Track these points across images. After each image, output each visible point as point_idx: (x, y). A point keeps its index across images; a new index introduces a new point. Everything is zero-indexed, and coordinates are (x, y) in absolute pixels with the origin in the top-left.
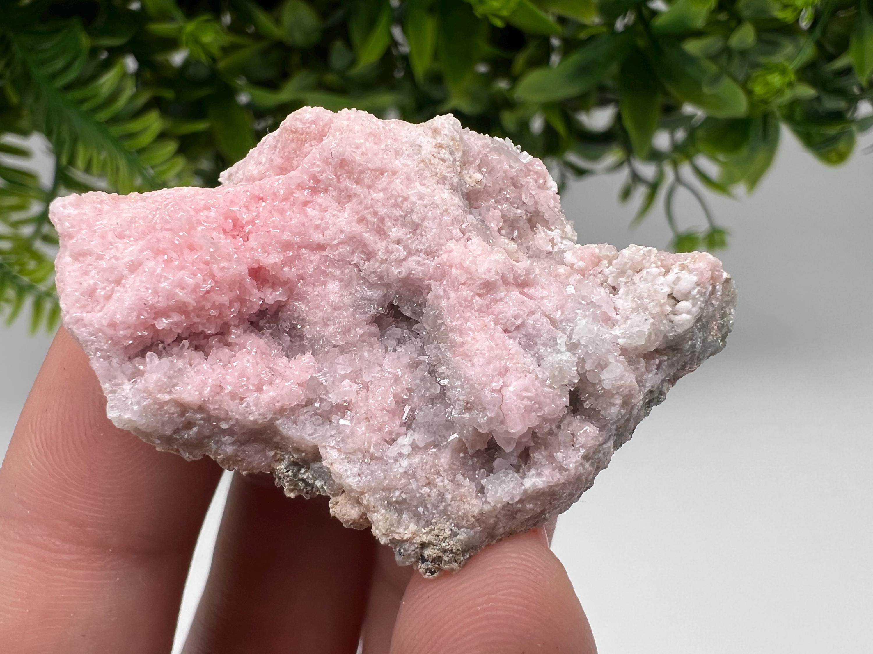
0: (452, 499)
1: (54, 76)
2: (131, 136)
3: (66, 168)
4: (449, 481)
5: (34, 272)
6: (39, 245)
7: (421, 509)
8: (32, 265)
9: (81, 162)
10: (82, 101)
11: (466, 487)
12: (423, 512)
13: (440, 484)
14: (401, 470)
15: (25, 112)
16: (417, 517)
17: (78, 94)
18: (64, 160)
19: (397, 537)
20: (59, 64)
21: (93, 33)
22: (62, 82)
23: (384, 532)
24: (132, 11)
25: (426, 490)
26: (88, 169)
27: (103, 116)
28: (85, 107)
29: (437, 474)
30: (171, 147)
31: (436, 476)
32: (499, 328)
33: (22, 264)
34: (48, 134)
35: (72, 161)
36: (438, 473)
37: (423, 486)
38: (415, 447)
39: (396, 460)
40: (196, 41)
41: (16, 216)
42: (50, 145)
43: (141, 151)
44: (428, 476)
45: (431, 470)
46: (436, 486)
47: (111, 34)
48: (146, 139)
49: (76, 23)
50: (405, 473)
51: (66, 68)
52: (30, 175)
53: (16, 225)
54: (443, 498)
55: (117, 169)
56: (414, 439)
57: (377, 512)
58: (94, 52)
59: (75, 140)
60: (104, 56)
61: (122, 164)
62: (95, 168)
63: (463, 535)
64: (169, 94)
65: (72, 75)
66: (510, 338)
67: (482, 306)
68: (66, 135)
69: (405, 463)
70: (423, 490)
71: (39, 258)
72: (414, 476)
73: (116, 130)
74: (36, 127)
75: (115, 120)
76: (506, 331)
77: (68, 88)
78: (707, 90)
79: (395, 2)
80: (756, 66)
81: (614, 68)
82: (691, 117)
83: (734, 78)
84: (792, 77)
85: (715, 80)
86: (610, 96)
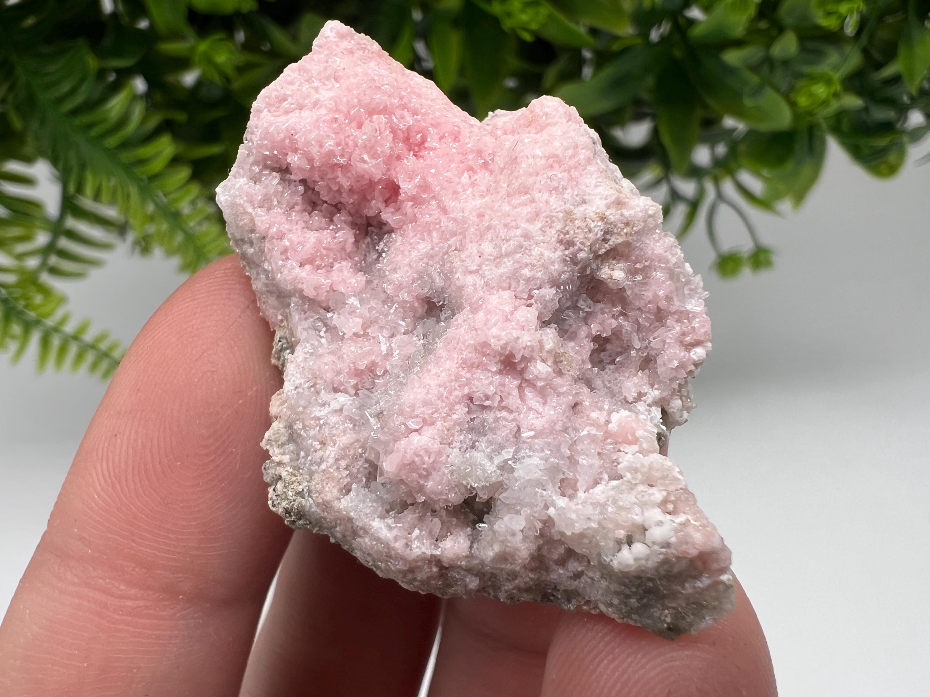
1: (60, 100)
2: (142, 162)
3: (73, 197)
5: (39, 306)
6: (45, 278)
8: (38, 299)
9: (89, 189)
10: (90, 126)
15: (30, 139)
17: (85, 119)
18: (72, 188)
20: (66, 87)
21: (101, 54)
22: (68, 106)
24: (140, 31)
26: (97, 197)
27: (112, 142)
28: (94, 132)
30: (184, 173)
33: (27, 298)
34: (55, 161)
35: (80, 189)
40: (209, 61)
41: (21, 248)
42: (56, 172)
43: (154, 178)
47: (119, 54)
48: (157, 165)
49: (82, 44)
51: (73, 91)
52: (35, 205)
53: (21, 257)
55: (128, 197)
58: (101, 73)
59: (83, 167)
60: (112, 78)
61: (134, 191)
62: (105, 196)
64: (181, 117)
65: (79, 99)
68: (73, 162)
71: (46, 291)
73: (126, 156)
74: (42, 153)
75: (126, 145)
77: (75, 112)
78: (748, 102)
79: (417, 15)
80: (800, 76)
81: (650, 81)
82: (733, 130)
83: (777, 89)
84: (838, 87)
85: (757, 91)
86: (646, 110)
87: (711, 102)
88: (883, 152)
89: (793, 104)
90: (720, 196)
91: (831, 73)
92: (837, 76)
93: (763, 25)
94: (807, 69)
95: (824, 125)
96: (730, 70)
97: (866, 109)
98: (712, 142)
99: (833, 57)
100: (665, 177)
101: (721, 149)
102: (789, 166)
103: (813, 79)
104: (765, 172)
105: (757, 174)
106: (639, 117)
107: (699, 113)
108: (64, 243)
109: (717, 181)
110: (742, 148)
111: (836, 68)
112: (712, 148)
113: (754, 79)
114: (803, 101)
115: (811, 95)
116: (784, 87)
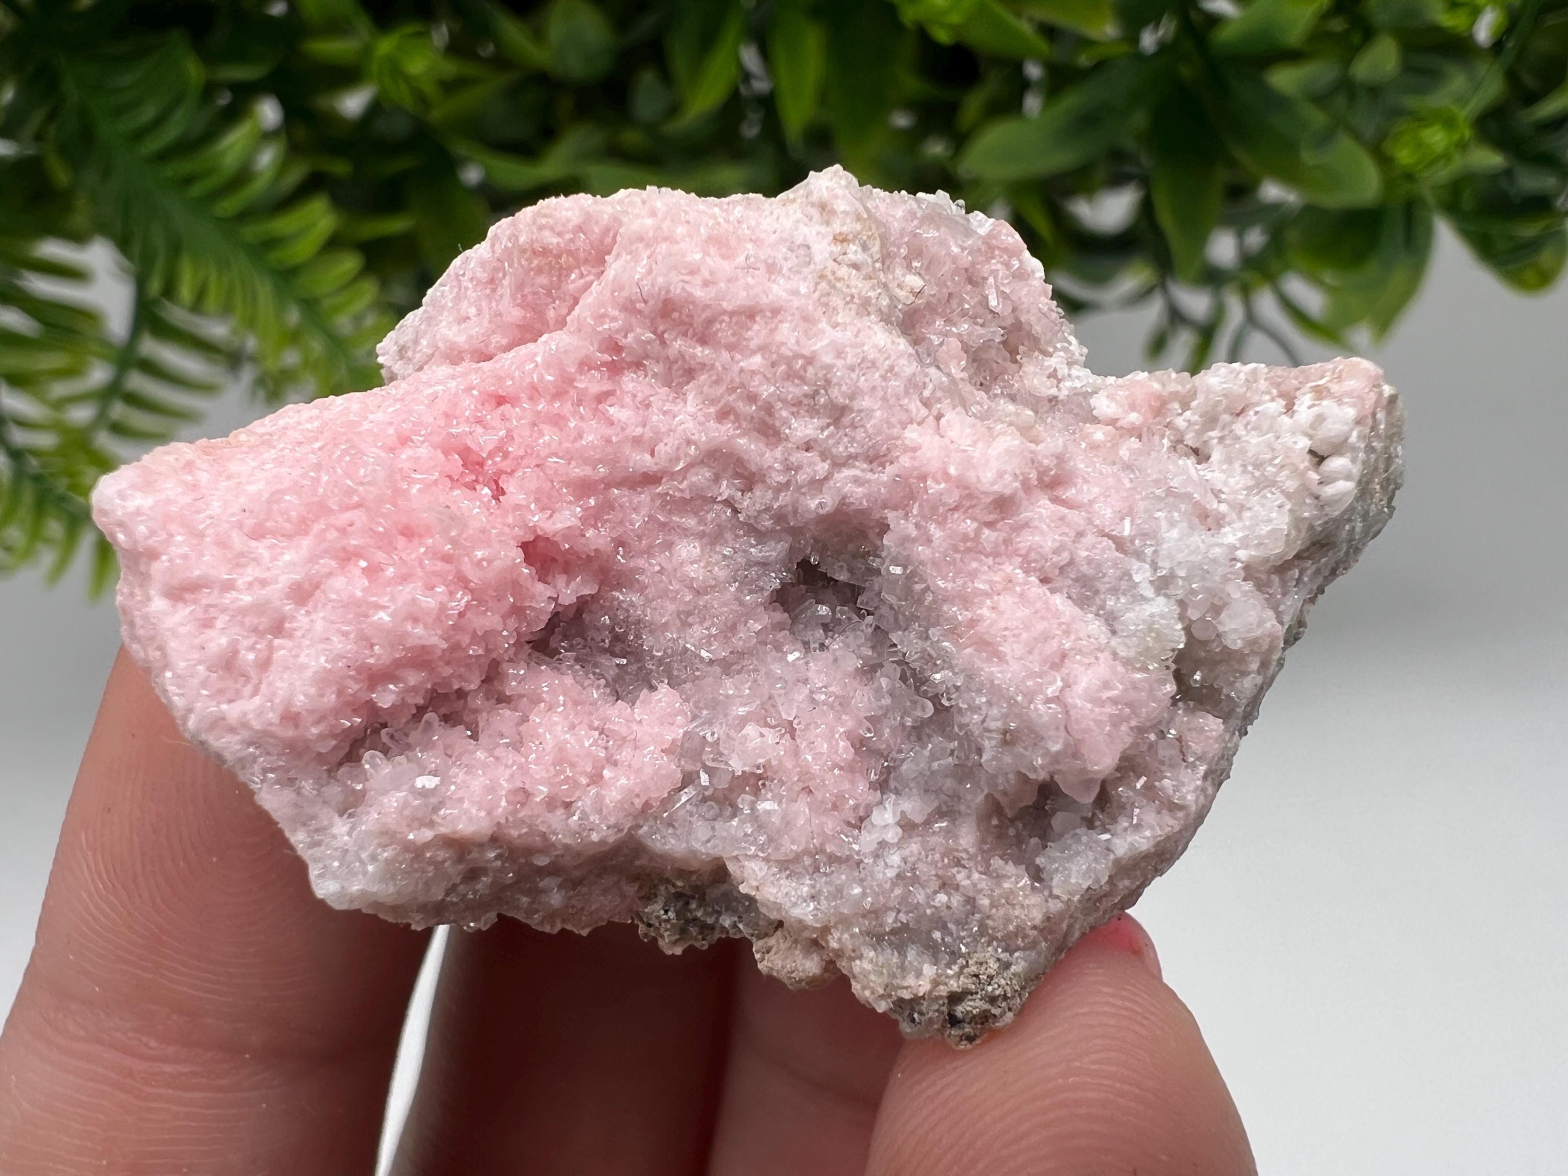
0: (992, 905)
4: (981, 873)
6: (103, 440)
7: (937, 935)
11: (1010, 877)
12: (942, 939)
13: (966, 883)
14: (891, 873)
16: (932, 950)
18: (155, 287)
19: (907, 995)
23: (881, 991)
25: (942, 898)
29: (956, 866)
30: (350, 262)
31: (955, 870)
32: (1033, 579)
36: (958, 863)
37: (935, 893)
38: (907, 826)
39: (877, 856)
41: (60, 389)
44: (940, 872)
45: (943, 861)
46: (957, 887)
50: (898, 876)
52: (87, 315)
53: (60, 404)
54: (975, 907)
56: (902, 811)
57: (860, 957)
60: (224, 100)
63: (1019, 966)
66: (1053, 591)
67: (996, 544)
69: (895, 859)
70: (937, 900)
72: (915, 880)
76: (1044, 581)
78: (1308, 157)
80: (1397, 113)
81: (1139, 119)
82: (1275, 207)
83: (1357, 136)
84: (1466, 133)
85: (1325, 139)
86: (1131, 169)
87: (1242, 156)
88: (1532, 247)
89: (1384, 160)
90: (1252, 320)
91: (1455, 108)
92: (1465, 114)
93: (1339, 25)
94: (1411, 102)
95: (1430, 199)
96: (1279, 102)
97: (1508, 173)
98: (1240, 226)
99: (1458, 81)
100: (1161, 284)
101: (1256, 238)
102: (1372, 268)
103: (1422, 119)
104: (1329, 277)
105: (1315, 280)
106: (1117, 181)
107: (1222, 176)
108: (137, 382)
109: (1246, 292)
110: (1293, 236)
111: (1462, 100)
112: (1240, 235)
113: (1318, 118)
114: (1404, 156)
115: (1419, 145)
116: (1369, 131)
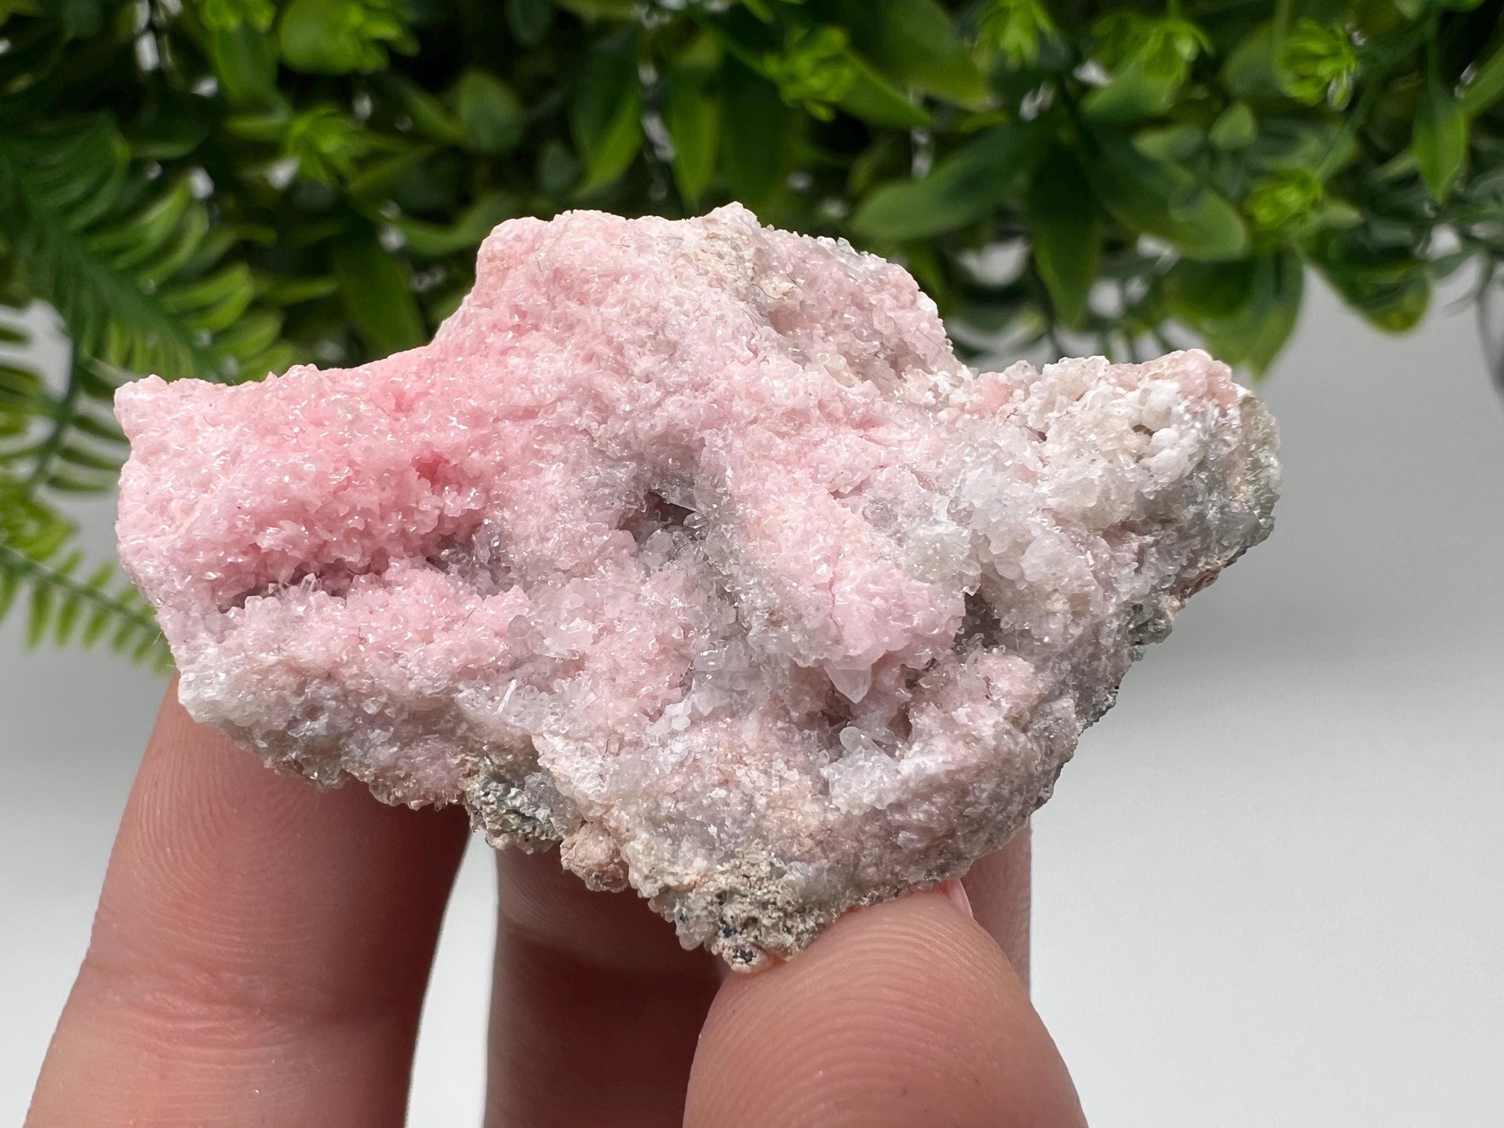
0: (768, 805)
1: (70, 209)
2: (201, 310)
3: (90, 363)
4: (761, 771)
5: (34, 540)
6: (43, 494)
7: (713, 830)
8: (31, 528)
9: (114, 351)
10: (116, 252)
11: (792, 782)
12: (719, 836)
13: (745, 780)
14: (674, 760)
15: (19, 270)
16: (709, 845)
17: (108, 240)
18: (86, 350)
19: (672, 882)
20: (77, 189)
21: (135, 136)
22: (83, 218)
23: (647, 874)
24: (201, 99)
25: (721, 793)
26: (126, 362)
27: (152, 279)
28: (122, 262)
29: (738, 763)
30: (269, 327)
31: (735, 767)
32: (823, 490)
33: (12, 527)
34: (60, 307)
35: (99, 351)
36: (740, 760)
37: (714, 786)
38: (696, 720)
39: (664, 745)
40: (309, 147)
41: (4, 446)
42: (62, 322)
43: (219, 336)
44: (722, 766)
45: (726, 755)
46: (738, 784)
47: (166, 135)
48: (226, 315)
49: (105, 120)
50: (681, 764)
51: (90, 196)
52: (27, 376)
53: (5, 461)
54: (752, 805)
56: (693, 707)
57: (634, 838)
58: (136, 167)
59: (104, 317)
60: (154, 173)
61: (185, 357)
62: (139, 363)
63: (795, 874)
64: (265, 236)
65: (99, 207)
66: (844, 505)
67: (788, 454)
68: (89, 308)
69: (678, 747)
70: (714, 792)
71: (43, 516)
72: (696, 767)
73: (175, 301)
74: (39, 292)
75: (175, 282)
76: (836, 495)
77: (93, 229)
78: (1178, 215)
79: (648, 75)
80: (1258, 174)
81: (1021, 180)
82: (1152, 260)
83: (1222, 193)
84: (1318, 192)
85: (1192, 197)
86: (1018, 227)
87: (1120, 215)
88: (1391, 293)
89: (1249, 219)
91: (1308, 170)
92: (1318, 175)
93: (1200, 93)
94: (1269, 163)
95: (1299, 250)
96: (1148, 164)
97: (1365, 227)
98: (1122, 277)
99: (1311, 144)
100: (1049, 331)
101: (1137, 288)
102: (1245, 315)
103: (1282, 178)
104: (1205, 327)
105: (1195, 328)
106: (1004, 236)
107: (1100, 232)
108: (74, 437)
109: (1130, 338)
110: (1170, 286)
111: (1316, 161)
112: (1123, 286)
113: (1186, 177)
114: (1264, 214)
115: (1276, 204)
116: (1235, 191)
